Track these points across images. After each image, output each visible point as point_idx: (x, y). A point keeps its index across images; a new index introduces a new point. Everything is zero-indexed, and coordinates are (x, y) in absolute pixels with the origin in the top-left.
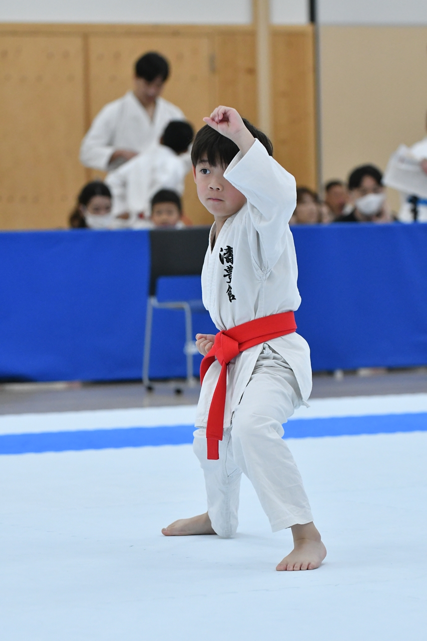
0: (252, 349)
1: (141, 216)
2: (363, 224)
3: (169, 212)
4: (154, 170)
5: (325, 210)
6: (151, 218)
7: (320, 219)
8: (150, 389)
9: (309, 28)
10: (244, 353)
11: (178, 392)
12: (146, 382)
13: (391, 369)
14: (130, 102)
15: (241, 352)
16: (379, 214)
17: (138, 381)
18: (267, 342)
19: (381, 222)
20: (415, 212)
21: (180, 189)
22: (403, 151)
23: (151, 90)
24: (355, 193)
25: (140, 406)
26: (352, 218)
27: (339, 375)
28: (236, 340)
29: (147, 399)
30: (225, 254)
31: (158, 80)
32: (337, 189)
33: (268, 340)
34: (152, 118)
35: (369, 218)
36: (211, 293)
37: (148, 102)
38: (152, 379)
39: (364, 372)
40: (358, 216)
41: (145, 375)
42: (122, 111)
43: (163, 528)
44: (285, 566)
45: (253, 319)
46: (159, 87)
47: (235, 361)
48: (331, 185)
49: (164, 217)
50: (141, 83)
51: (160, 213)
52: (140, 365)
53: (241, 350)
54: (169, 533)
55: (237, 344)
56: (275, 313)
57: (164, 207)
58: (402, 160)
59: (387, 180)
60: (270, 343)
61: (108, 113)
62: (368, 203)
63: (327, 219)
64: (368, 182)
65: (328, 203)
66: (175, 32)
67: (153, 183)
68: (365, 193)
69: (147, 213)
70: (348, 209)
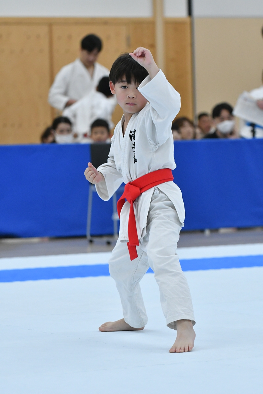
0: (148, 191)
1: (85, 135)
2: (222, 140)
3: (102, 133)
4: (93, 107)
5: (198, 131)
6: (91, 137)
7: (195, 137)
8: (91, 241)
9: (188, 20)
10: (143, 194)
11: (109, 243)
12: (89, 237)
13: (239, 228)
14: (78, 65)
15: (141, 194)
16: (232, 133)
17: (84, 236)
18: (157, 186)
19: (233, 138)
20: (254, 132)
21: (109, 118)
22: (246, 94)
23: (91, 58)
24: (217, 120)
25: (85, 252)
26: (214, 136)
27: (207, 232)
28: (138, 187)
29: (89, 248)
30: (133, 135)
31: (95, 51)
32: (205, 118)
33: (157, 185)
34: (92, 76)
35: (225, 135)
36: (124, 159)
37: (89, 65)
38: (92, 236)
39: (223, 231)
40: (219, 134)
41: (88, 233)
42: (73, 71)
43: (99, 327)
44: (175, 349)
45: (147, 173)
46: (96, 55)
47: (138, 200)
48: (202, 116)
49: (99, 136)
50: (85, 53)
51: (96, 133)
52: (85, 227)
53: (141, 192)
54: (103, 330)
55: (139, 189)
56: (161, 169)
57: (99, 129)
58: (246, 99)
59: (236, 112)
60: (158, 186)
61: (64, 72)
62: (225, 126)
63: (200, 136)
64: (225, 113)
65: (200, 127)
66: (105, 22)
67: (92, 115)
68: (222, 120)
69: (89, 134)
70: (212, 130)
